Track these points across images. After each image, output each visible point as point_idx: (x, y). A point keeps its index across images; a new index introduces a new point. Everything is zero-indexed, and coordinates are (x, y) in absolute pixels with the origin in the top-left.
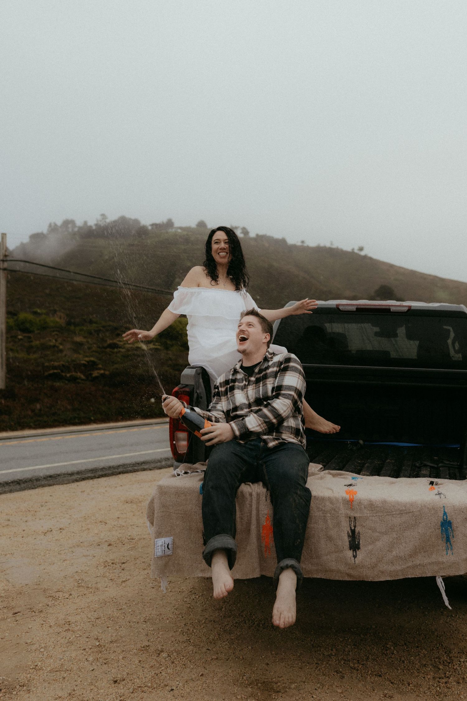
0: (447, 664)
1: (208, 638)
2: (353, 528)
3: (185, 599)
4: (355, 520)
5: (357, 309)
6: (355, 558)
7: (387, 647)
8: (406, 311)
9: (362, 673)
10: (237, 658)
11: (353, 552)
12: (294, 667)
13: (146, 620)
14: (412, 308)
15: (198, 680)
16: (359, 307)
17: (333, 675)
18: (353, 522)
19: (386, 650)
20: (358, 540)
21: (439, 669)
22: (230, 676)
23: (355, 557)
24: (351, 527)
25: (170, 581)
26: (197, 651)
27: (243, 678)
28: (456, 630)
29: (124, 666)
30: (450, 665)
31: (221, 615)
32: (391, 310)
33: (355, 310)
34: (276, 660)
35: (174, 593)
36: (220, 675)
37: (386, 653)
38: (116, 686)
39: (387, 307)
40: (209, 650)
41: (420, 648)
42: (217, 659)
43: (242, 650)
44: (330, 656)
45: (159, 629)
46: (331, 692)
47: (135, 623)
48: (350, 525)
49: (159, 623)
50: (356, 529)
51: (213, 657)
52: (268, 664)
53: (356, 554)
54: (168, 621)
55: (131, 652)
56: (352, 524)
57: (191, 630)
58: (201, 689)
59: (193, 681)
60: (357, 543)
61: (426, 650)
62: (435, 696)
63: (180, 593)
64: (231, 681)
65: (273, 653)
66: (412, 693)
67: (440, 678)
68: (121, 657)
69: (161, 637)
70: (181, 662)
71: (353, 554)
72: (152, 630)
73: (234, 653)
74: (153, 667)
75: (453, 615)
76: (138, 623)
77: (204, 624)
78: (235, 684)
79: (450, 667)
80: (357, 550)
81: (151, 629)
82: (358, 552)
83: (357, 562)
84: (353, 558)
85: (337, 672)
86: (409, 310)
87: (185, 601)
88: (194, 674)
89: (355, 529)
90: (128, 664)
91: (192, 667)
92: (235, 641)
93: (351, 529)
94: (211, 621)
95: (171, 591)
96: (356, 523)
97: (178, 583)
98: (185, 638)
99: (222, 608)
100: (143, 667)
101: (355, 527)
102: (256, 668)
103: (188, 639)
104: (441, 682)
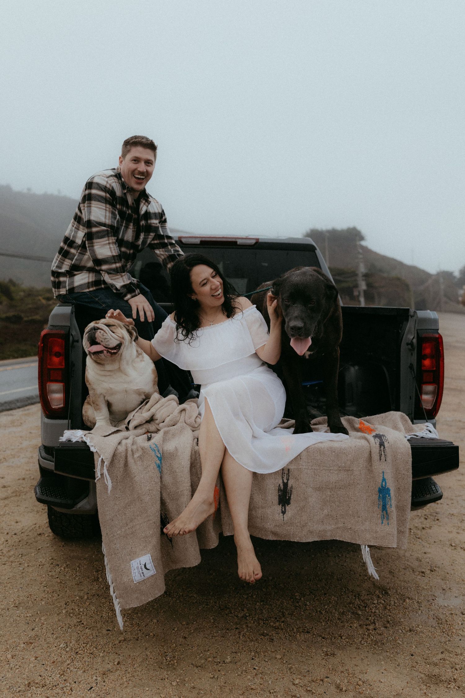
0: (364, 608)
1: (102, 617)
2: (285, 481)
3: (50, 574)
4: (289, 473)
5: (201, 241)
6: (283, 515)
7: (297, 599)
8: (253, 244)
9: (288, 632)
10: (147, 636)
11: (282, 507)
12: (215, 637)
13: (16, 605)
14: (260, 241)
15: (117, 670)
16: (203, 239)
17: (261, 639)
18: (285, 475)
19: (298, 602)
20: (289, 495)
21: (358, 615)
22: (151, 658)
23: (284, 513)
24: (283, 480)
25: (22, 554)
26: (97, 634)
27: (166, 660)
28: (351, 571)
29: (17, 667)
30: (367, 609)
31: (102, 586)
32: (238, 243)
33: (199, 242)
34: (191, 631)
35: (33, 568)
36: (139, 660)
37: (298, 605)
38: (22, 695)
39: (234, 240)
40: (110, 630)
41: (328, 595)
42: (125, 640)
43: (147, 625)
44: (245, 617)
45: (38, 613)
46: (270, 660)
47: (4, 610)
48: (282, 478)
49: (33, 605)
50: (289, 482)
51: (120, 639)
52: (185, 638)
53: (285, 509)
54: (43, 603)
55: (18, 648)
56: (285, 477)
57: (77, 610)
58: (126, 681)
59: (112, 672)
60: (287, 498)
61: (335, 596)
62: (373, 645)
63: (40, 567)
64: (155, 665)
65: (184, 623)
66: (350, 646)
67: (366, 625)
68: (9, 656)
69: (45, 623)
70: (86, 650)
71: (282, 510)
72: (30, 616)
73: (140, 630)
74: (55, 662)
75: (340, 555)
76: (8, 609)
77: (88, 601)
78: (161, 668)
79: (368, 611)
80: (286, 506)
81: (28, 615)
82: (287, 508)
83: (286, 518)
84: (282, 514)
85: (263, 634)
86: (256, 243)
87: (51, 576)
88: (109, 664)
89: (287, 482)
90: (22, 663)
91: (101, 655)
92: (134, 616)
93: (283, 482)
94: (94, 595)
95: (28, 566)
96: (289, 476)
97: (32, 555)
98: (75, 620)
99: (98, 578)
100: (43, 665)
101: (288, 480)
102: (174, 645)
103: (79, 621)
104: (371, 629)
